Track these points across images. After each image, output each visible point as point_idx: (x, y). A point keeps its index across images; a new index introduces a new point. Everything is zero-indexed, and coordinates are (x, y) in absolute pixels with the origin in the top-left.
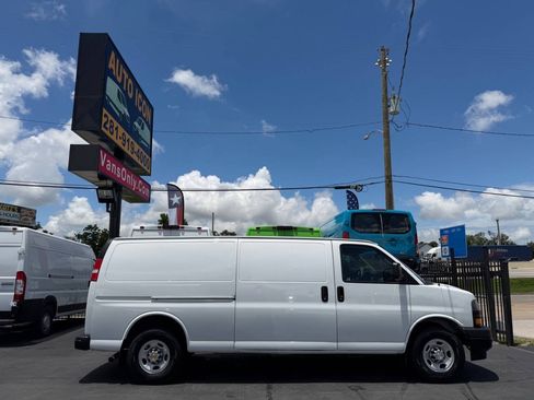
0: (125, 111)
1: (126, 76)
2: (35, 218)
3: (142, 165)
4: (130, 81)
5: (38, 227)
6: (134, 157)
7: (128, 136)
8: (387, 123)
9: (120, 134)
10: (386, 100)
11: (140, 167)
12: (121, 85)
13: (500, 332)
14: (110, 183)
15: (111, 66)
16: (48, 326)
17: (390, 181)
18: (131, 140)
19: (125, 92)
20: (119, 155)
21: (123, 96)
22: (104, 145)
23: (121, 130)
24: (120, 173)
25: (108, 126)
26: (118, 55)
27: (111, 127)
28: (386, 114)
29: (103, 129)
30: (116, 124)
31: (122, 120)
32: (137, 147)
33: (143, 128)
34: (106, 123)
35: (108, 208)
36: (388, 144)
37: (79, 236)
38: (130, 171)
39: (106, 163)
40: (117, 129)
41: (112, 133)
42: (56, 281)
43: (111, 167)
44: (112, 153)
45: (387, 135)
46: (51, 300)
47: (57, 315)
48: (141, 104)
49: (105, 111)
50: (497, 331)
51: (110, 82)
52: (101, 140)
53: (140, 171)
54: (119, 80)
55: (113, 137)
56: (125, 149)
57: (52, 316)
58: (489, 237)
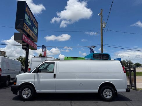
0: (30, 24)
1: (31, 14)
2: (5, 54)
3: (35, 39)
4: (32, 16)
5: (6, 56)
6: (33, 37)
7: (31, 31)
8: (102, 30)
9: (29, 30)
10: (102, 24)
11: (34, 40)
12: (29, 16)
13: (133, 87)
14: (26, 44)
15: (26, 11)
16: (8, 83)
17: (103, 46)
18: (32, 32)
19: (30, 19)
20: (28, 36)
21: (30, 20)
22: (24, 33)
23: (29, 29)
24: (29, 41)
25: (25, 28)
26: (28, 8)
27: (26, 28)
28: (102, 27)
29: (24, 29)
30: (28, 27)
31: (29, 26)
32: (33, 34)
33: (35, 29)
34: (25, 27)
35: (25, 51)
36: (102, 36)
37: (17, 59)
38: (31, 41)
39: (25, 38)
40: (28, 29)
41: (26, 30)
42: (10, 71)
43: (26, 39)
44: (27, 36)
45: (102, 33)
46: (9, 76)
47: (11, 80)
48: (35, 22)
49: (24, 24)
50: (132, 86)
51: (26, 15)
52: (23, 32)
53: (34, 41)
54: (29, 15)
55: (27, 31)
56: (30, 34)
57: (9, 81)
58: (126, 61)
